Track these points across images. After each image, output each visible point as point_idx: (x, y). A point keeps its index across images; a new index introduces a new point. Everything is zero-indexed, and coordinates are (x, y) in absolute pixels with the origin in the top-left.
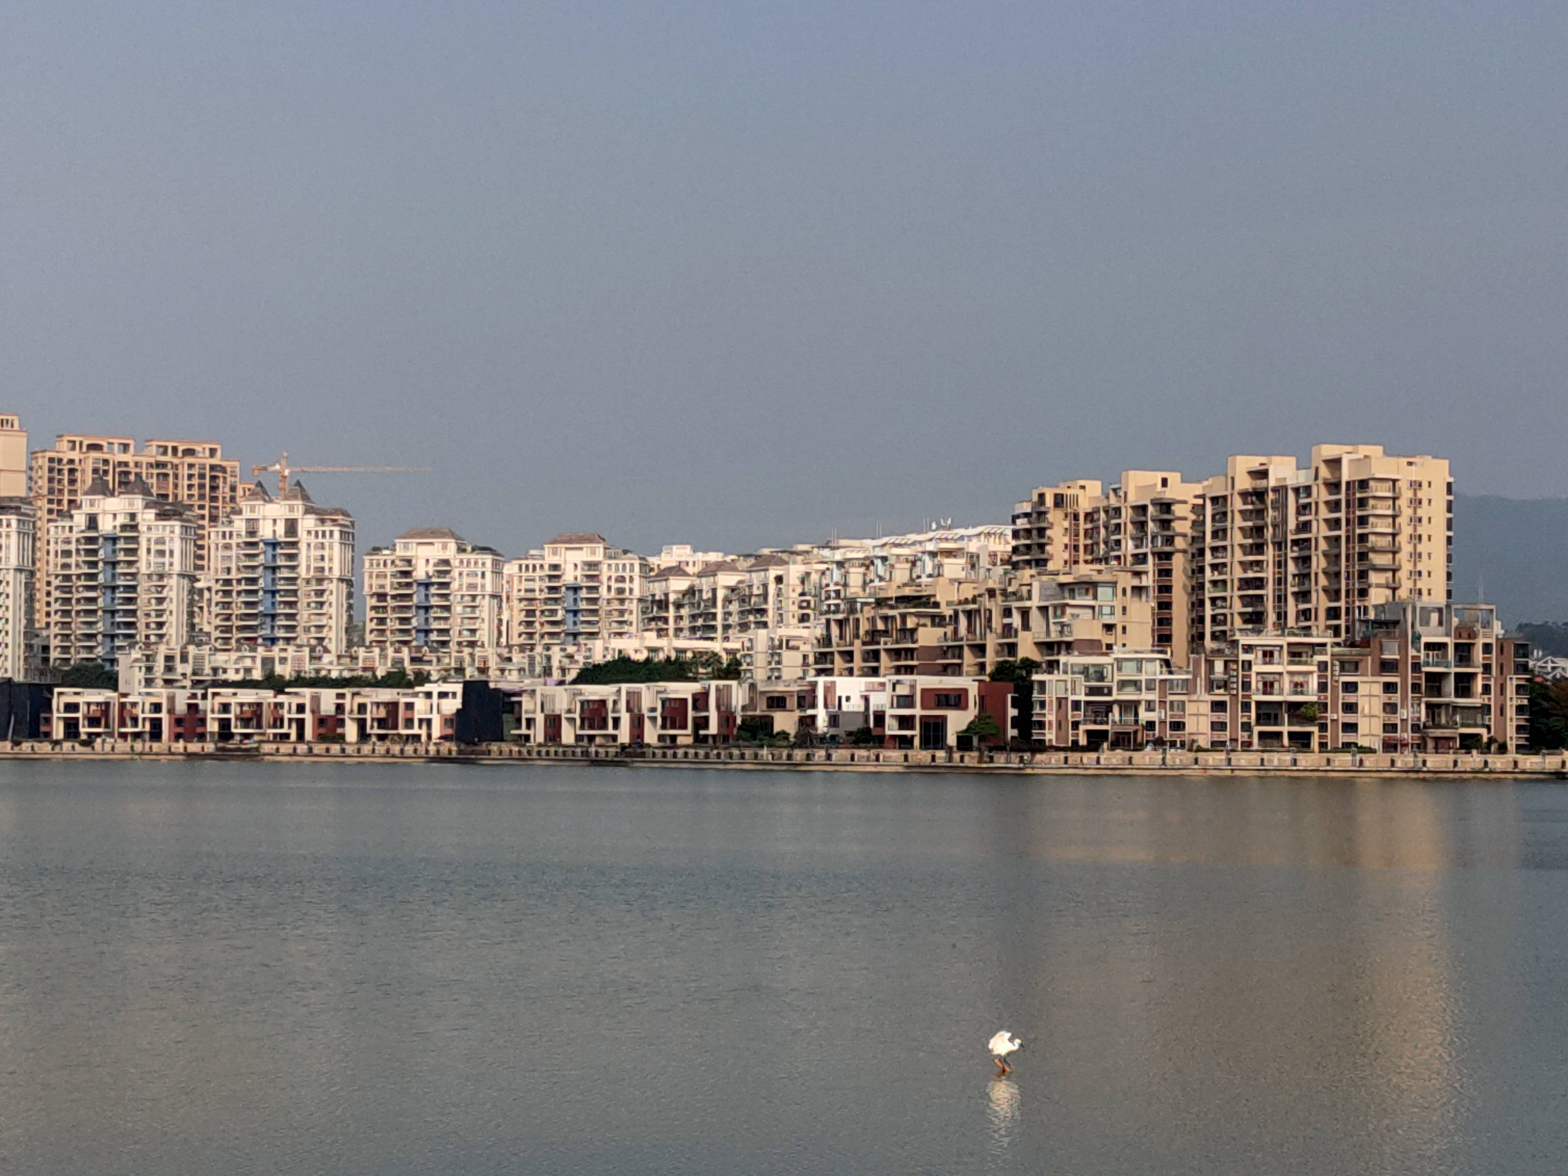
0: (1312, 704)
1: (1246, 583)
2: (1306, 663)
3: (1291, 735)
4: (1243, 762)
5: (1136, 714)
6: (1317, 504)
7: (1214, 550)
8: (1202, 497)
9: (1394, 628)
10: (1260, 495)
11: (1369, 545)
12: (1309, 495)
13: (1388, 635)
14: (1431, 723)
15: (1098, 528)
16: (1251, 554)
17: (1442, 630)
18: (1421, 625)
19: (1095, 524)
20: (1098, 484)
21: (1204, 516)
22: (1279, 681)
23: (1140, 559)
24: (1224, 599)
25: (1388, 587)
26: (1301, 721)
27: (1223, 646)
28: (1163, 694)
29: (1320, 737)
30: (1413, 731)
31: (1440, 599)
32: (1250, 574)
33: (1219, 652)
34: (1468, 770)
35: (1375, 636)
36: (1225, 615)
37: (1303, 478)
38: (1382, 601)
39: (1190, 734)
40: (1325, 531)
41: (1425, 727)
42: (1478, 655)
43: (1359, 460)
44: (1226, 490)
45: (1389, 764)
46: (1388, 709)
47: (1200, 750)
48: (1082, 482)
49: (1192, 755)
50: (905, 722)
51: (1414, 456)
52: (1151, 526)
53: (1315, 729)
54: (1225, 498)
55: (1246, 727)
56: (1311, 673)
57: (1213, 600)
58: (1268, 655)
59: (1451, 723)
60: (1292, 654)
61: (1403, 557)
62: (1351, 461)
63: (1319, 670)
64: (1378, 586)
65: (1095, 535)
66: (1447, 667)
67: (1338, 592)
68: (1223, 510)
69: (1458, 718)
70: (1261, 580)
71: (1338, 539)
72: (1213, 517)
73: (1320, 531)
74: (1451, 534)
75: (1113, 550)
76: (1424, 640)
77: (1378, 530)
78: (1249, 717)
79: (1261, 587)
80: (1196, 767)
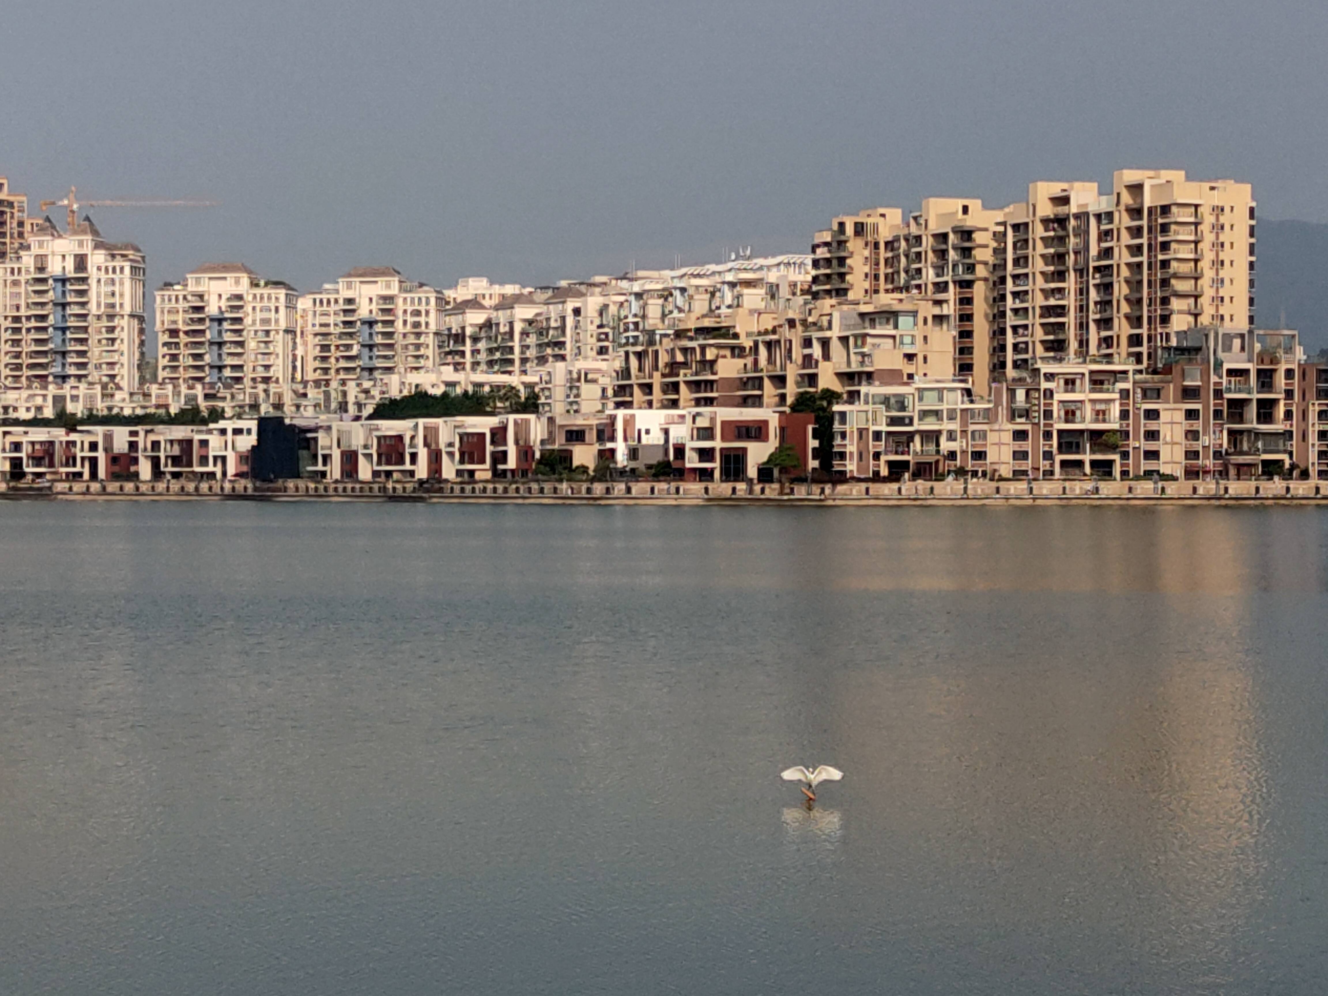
0: (1114, 432)
1: (1048, 311)
2: (1107, 391)
3: (1094, 463)
4: (1045, 492)
5: (938, 445)
6: (1118, 230)
7: (1015, 277)
8: (1004, 224)
9: (1197, 354)
10: (1061, 221)
11: (1171, 271)
12: (1111, 221)
13: (1190, 361)
14: (1233, 450)
15: (898, 256)
16: (1053, 281)
17: (1245, 355)
18: (1223, 351)
19: (896, 252)
20: (899, 212)
21: (1005, 243)
22: (1080, 409)
23: (941, 287)
24: (1025, 327)
25: (1190, 313)
26: (1103, 447)
27: (1024, 374)
28: (964, 423)
29: (1122, 465)
30: (1215, 458)
31: (1242, 325)
32: (1052, 302)
33: (1021, 380)
34: (1270, 496)
35: (1177, 362)
36: (1026, 343)
37: (1104, 204)
38: (1185, 328)
39: (991, 463)
40: (1127, 257)
41: (1227, 453)
42: (1280, 381)
43: (1161, 185)
44: (1028, 216)
45: (1191, 491)
46: (1190, 436)
47: (1001, 479)
48: (882, 211)
49: (994, 484)
51: (1216, 179)
52: (952, 255)
53: (1116, 457)
54: (1026, 225)
55: (1048, 455)
56: (1113, 400)
57: (1015, 328)
58: (1070, 383)
59: (1253, 449)
60: (1094, 382)
61: (1205, 283)
62: (1152, 186)
63: (1121, 398)
64: (1180, 312)
65: (896, 264)
66: (1249, 393)
67: (1139, 319)
68: (1025, 237)
69: (1260, 445)
70: (1063, 307)
71: (1140, 265)
72: (1015, 244)
73: (1122, 257)
74: (1253, 259)
75: (913, 279)
76: (1226, 366)
77: (1180, 256)
78: (1051, 446)
79: (1062, 315)
80: (998, 496)
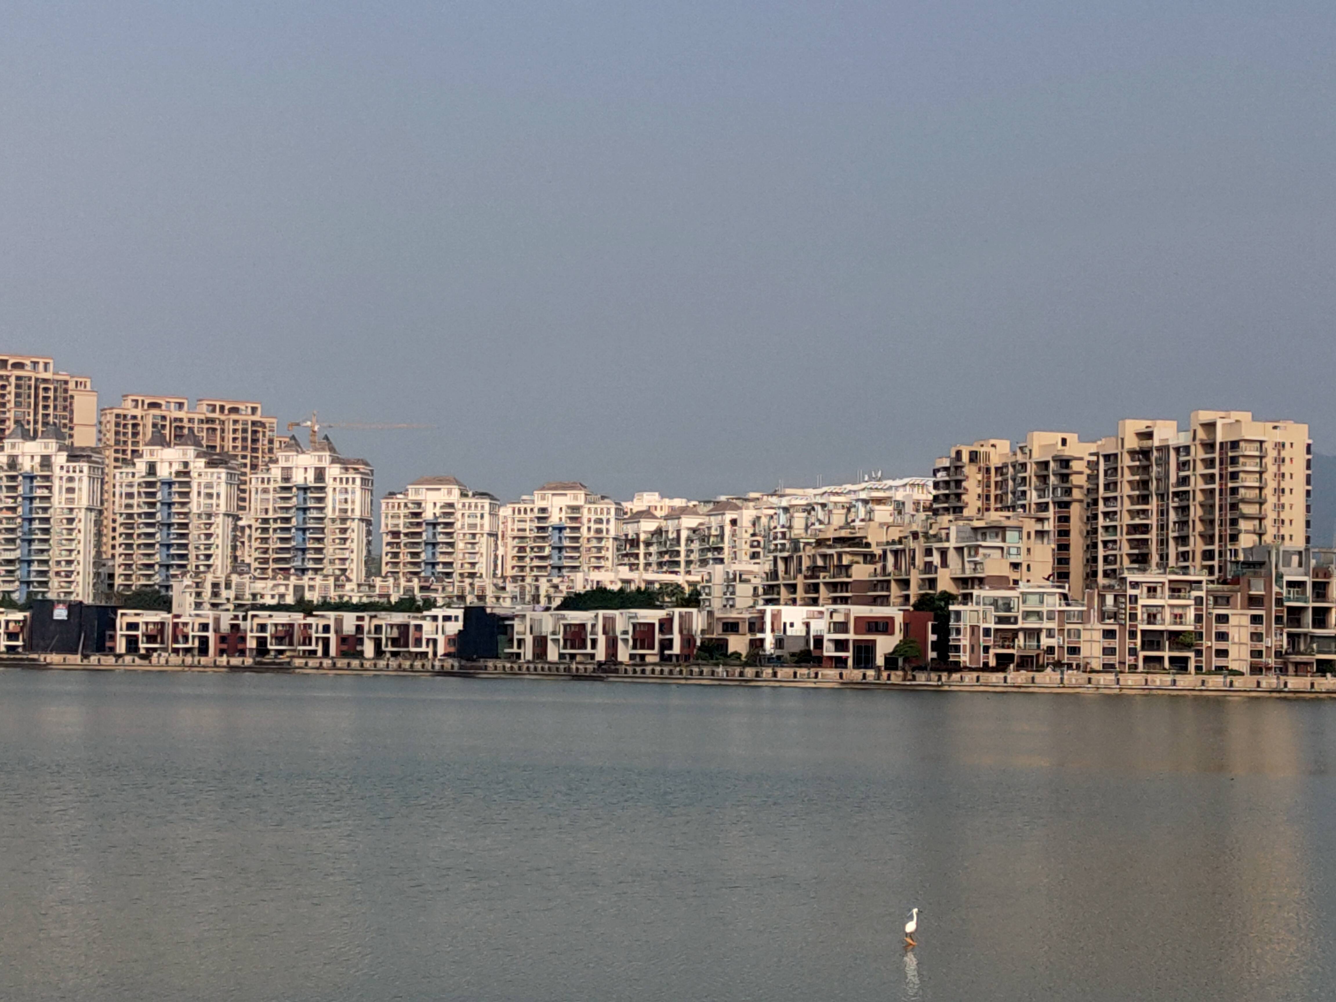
0: (1190, 632)
1: (1133, 529)
2: (1184, 598)
3: (1172, 660)
4: (1130, 683)
5: (1039, 641)
6: (1194, 461)
7: (1106, 500)
8: (1097, 454)
9: (1261, 568)
10: (1145, 453)
11: (1239, 497)
12: (1188, 454)
13: (1256, 575)
14: (1291, 650)
15: (1007, 480)
16: (1138, 504)
17: (1302, 570)
18: (1283, 566)
19: (1005, 477)
20: (1007, 443)
21: (1098, 470)
22: (1162, 613)
23: (1043, 507)
24: (1115, 542)
25: (1254, 532)
26: (1180, 646)
27: (1113, 582)
28: (1061, 623)
29: (1196, 661)
30: (1276, 657)
31: (1299, 543)
32: (1137, 521)
33: (1110, 588)
34: (1324, 690)
35: (1244, 574)
36: (1115, 556)
37: (1183, 439)
38: (1250, 545)
39: (1084, 658)
40: (1201, 485)
41: (1287, 653)
42: (1332, 592)
43: (1231, 424)
44: (1117, 448)
45: (1255, 685)
46: (1255, 638)
47: (1093, 671)
48: (993, 441)
49: (1086, 676)
50: (840, 645)
51: (1278, 421)
52: (1052, 480)
53: (1191, 655)
54: (1116, 455)
55: (1133, 652)
56: (1188, 606)
57: (1105, 543)
58: (1152, 590)
59: (1309, 650)
60: (1173, 590)
61: (1268, 507)
62: (1224, 425)
63: (1196, 604)
64: (1247, 532)
65: (1004, 487)
66: (1305, 602)
67: (1212, 537)
68: (1114, 466)
69: (1315, 646)
70: (1146, 526)
71: (1212, 491)
72: (1106, 472)
73: (1197, 484)
74: (1309, 488)
75: (1019, 499)
76: (1286, 578)
77: (1247, 484)
78: (1135, 644)
79: (1146, 532)
80: (1089, 686)
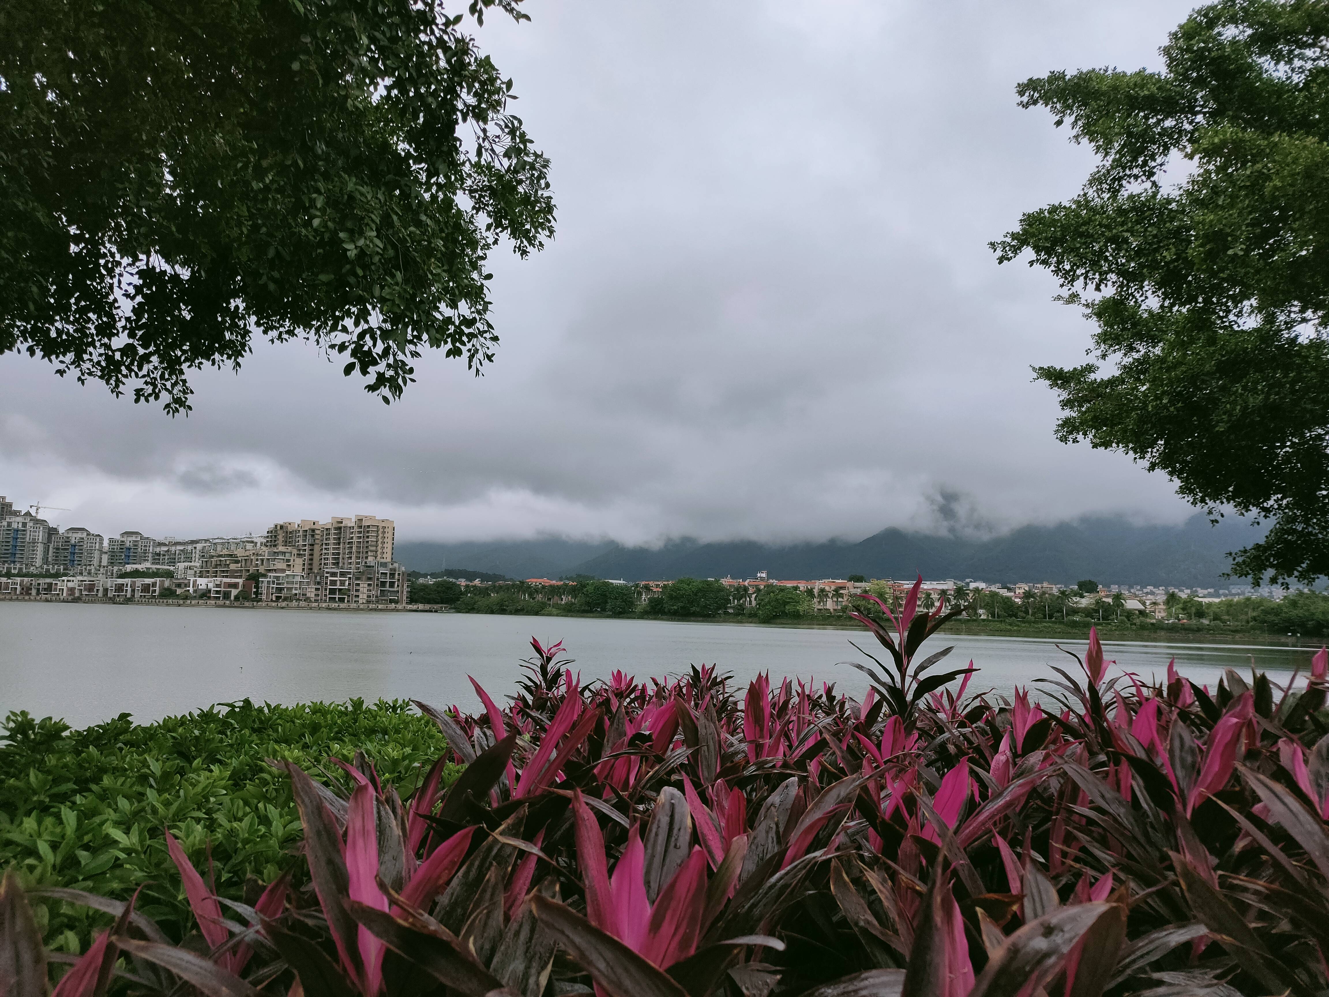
0: (346, 589)
1: (334, 554)
2: (345, 577)
3: (339, 598)
7: (326, 544)
8: (324, 528)
9: (372, 568)
10: (340, 528)
11: (369, 544)
12: (353, 529)
16: (336, 545)
17: (386, 569)
18: (380, 567)
19: (292, 535)
22: (336, 582)
23: (304, 546)
24: (328, 558)
26: (342, 594)
29: (348, 599)
30: (375, 597)
37: (352, 524)
38: (372, 560)
39: (308, 597)
41: (379, 596)
42: (396, 576)
43: (368, 520)
44: (330, 526)
46: (369, 591)
50: (217, 592)
52: (308, 536)
53: (346, 596)
54: (330, 529)
55: (326, 595)
56: (346, 580)
60: (341, 575)
61: (379, 548)
62: (365, 520)
63: (349, 580)
64: (371, 556)
65: (292, 538)
67: (359, 557)
68: (329, 532)
69: (389, 594)
70: (339, 553)
71: (360, 542)
72: (326, 534)
76: (381, 572)
77: (372, 540)
